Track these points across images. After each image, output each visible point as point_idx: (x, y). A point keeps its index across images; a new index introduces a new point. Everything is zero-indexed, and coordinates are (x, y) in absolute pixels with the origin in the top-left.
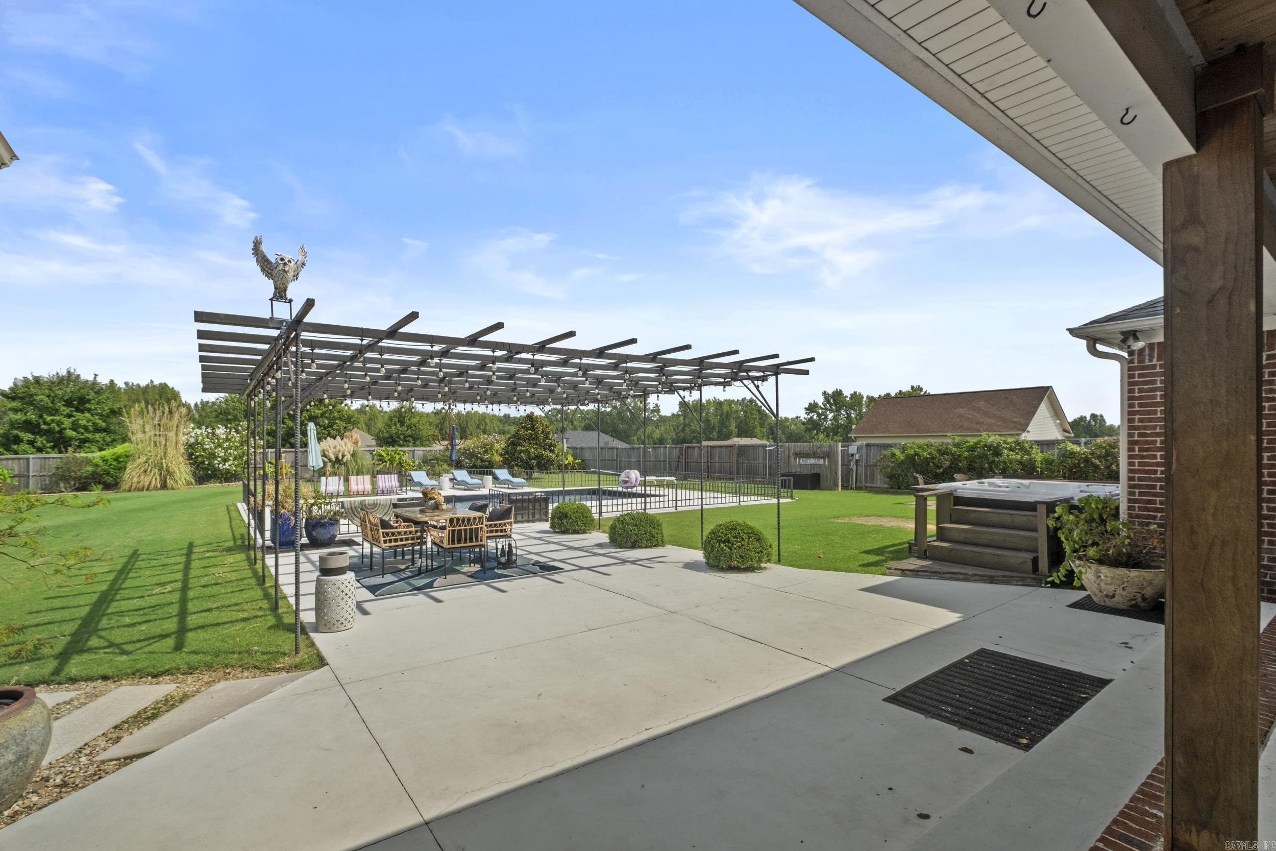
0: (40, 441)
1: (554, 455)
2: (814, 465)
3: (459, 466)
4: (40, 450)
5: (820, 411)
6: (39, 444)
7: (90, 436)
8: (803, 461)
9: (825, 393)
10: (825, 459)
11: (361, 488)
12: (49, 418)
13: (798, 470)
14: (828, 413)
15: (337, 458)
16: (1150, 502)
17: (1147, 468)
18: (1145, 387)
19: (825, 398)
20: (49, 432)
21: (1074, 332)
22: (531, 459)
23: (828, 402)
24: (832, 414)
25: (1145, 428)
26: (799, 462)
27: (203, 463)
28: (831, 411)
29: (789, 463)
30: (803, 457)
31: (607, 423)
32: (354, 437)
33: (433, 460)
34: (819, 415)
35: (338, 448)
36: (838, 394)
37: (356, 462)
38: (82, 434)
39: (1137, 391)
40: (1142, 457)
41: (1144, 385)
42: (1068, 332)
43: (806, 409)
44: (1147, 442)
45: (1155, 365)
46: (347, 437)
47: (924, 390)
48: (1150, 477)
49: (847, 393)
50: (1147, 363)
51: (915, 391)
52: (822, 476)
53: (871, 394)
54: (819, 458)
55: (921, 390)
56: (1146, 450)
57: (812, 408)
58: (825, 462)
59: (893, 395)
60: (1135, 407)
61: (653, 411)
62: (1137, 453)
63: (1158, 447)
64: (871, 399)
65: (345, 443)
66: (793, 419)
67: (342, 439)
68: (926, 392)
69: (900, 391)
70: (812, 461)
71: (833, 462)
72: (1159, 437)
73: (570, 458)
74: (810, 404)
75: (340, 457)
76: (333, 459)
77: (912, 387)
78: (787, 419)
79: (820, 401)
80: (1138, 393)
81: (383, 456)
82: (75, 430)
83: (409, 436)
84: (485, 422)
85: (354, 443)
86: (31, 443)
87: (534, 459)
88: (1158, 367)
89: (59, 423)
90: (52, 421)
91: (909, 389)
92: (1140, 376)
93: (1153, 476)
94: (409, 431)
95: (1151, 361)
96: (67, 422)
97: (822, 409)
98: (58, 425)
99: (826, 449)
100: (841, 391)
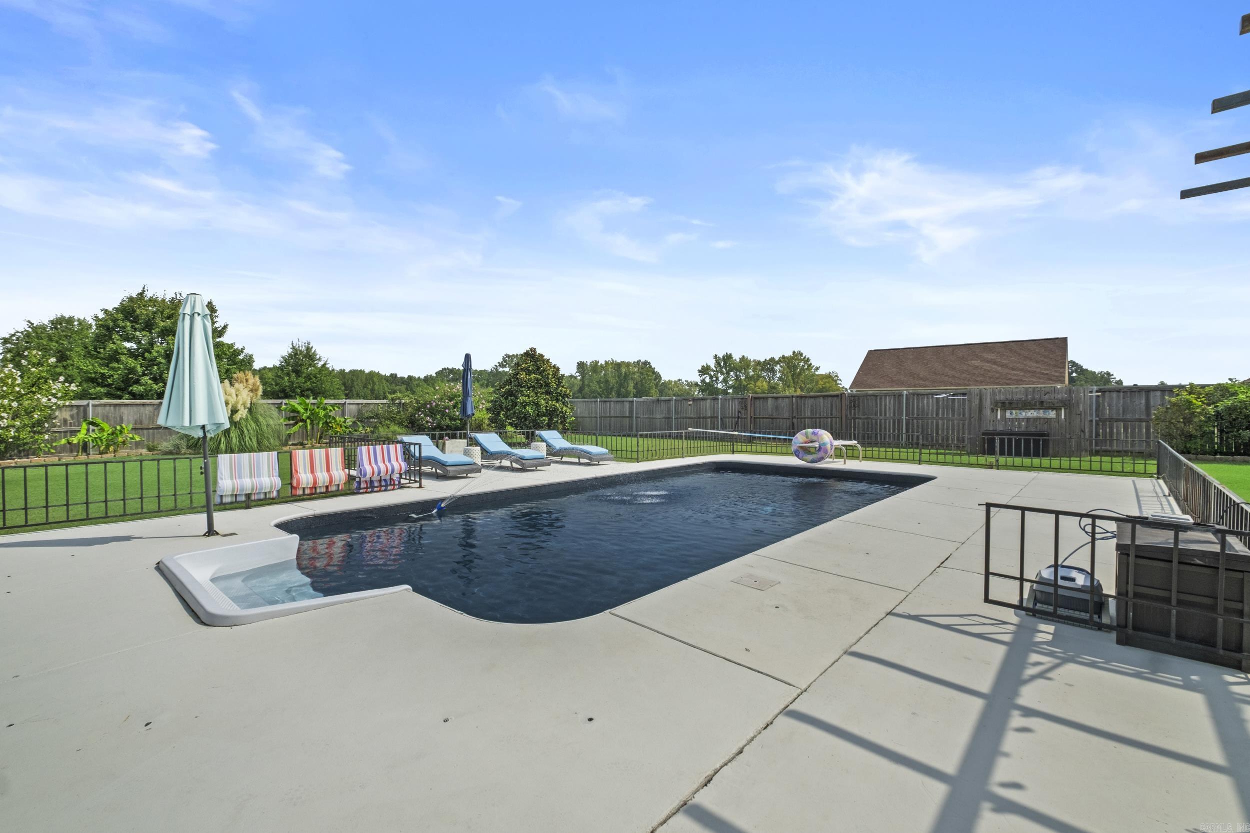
2: (1035, 420)
3: (415, 427)
5: (712, 373)
8: (1010, 415)
9: (716, 357)
10: (1059, 410)
11: (322, 477)
13: (1000, 428)
14: (719, 375)
19: (716, 361)
23: (719, 364)
24: (723, 376)
26: (1004, 415)
28: (722, 373)
29: (981, 418)
30: (1014, 408)
32: (251, 381)
33: (373, 418)
34: (711, 377)
36: (728, 357)
43: (699, 371)
47: (804, 355)
49: (736, 357)
51: (796, 355)
53: (757, 358)
54: (1047, 408)
55: (801, 355)
57: (704, 370)
59: (777, 359)
64: (758, 363)
65: (237, 390)
66: (675, 382)
68: (805, 357)
69: (783, 356)
70: (1032, 414)
71: (1075, 414)
74: (703, 367)
77: (794, 352)
78: (670, 382)
79: (712, 364)
81: (298, 412)
84: (373, 381)
85: (251, 391)
91: (791, 354)
97: (714, 371)
100: (731, 354)
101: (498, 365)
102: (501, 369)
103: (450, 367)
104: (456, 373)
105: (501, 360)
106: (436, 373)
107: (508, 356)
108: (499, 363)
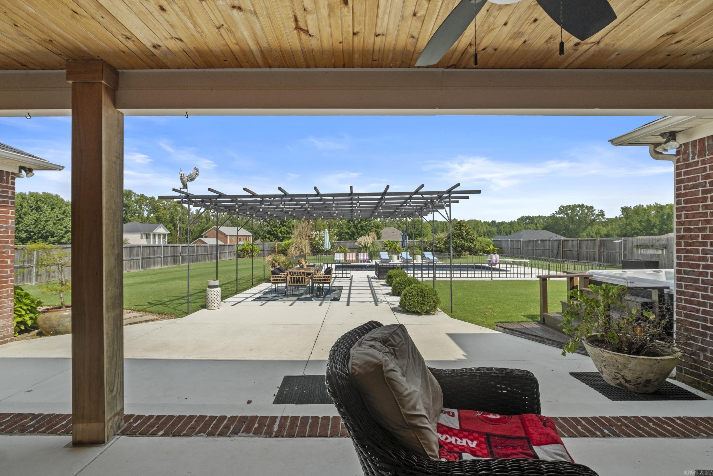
0: (271, 237)
1: (473, 245)
2: (654, 254)
4: (271, 241)
6: (271, 239)
7: (285, 235)
8: (643, 251)
10: (662, 250)
11: (351, 259)
12: (274, 229)
13: (640, 258)
15: (365, 245)
16: (693, 295)
17: (691, 262)
18: (690, 184)
20: (273, 234)
21: (615, 142)
22: (458, 247)
25: (690, 223)
26: (641, 252)
27: (315, 246)
29: (632, 253)
30: (643, 248)
31: (560, 224)
32: (373, 235)
35: (366, 240)
37: (373, 247)
38: (283, 235)
39: (683, 188)
40: (687, 251)
41: (689, 182)
42: (610, 143)
44: (691, 237)
45: (698, 162)
46: (370, 236)
48: (694, 271)
50: (691, 161)
52: (660, 264)
54: (657, 249)
56: (690, 245)
58: (663, 252)
60: (681, 204)
61: (598, 215)
62: (683, 247)
63: (700, 242)
65: (369, 238)
67: (368, 236)
70: (651, 252)
71: (670, 253)
72: (701, 232)
73: (492, 247)
75: (366, 245)
76: (364, 245)
80: (684, 190)
82: (281, 233)
83: (417, 234)
84: (478, 226)
86: (269, 238)
87: (460, 247)
88: (700, 163)
89: (276, 231)
90: (275, 230)
92: (686, 173)
93: (696, 270)
94: (417, 232)
95: (693, 158)
96: (279, 231)
98: (276, 232)
99: (664, 242)
101: (555, 213)
102: (557, 216)
103: (527, 215)
104: (530, 219)
105: (558, 210)
106: (518, 220)
107: (563, 207)
108: (556, 212)
